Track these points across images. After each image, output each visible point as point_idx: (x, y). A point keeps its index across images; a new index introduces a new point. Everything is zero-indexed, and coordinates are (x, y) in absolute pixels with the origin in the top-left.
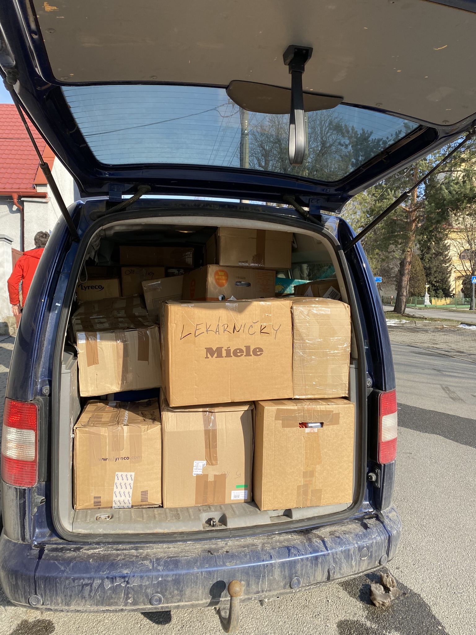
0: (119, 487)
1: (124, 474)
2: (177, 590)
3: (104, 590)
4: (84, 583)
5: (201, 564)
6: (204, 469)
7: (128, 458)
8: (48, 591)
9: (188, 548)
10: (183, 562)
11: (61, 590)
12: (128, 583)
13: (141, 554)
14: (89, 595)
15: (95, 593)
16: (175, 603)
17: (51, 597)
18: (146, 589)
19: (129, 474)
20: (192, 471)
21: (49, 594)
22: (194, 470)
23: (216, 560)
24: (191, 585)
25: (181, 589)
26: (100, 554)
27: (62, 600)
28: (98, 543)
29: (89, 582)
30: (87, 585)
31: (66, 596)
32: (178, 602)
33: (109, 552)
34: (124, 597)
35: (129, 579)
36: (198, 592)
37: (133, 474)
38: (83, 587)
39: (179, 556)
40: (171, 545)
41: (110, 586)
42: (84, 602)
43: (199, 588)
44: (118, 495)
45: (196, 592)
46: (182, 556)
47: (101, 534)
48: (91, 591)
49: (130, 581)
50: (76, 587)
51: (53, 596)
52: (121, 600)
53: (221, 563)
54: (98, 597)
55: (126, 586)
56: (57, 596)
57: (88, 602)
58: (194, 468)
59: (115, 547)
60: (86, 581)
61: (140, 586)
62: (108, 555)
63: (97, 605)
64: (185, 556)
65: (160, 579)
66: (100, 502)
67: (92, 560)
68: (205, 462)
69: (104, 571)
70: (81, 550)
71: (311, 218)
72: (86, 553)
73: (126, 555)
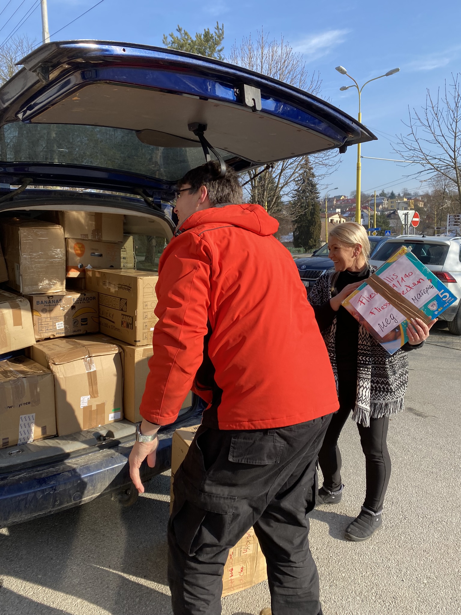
0: (23, 427)
1: (27, 416)
2: (91, 486)
3: (37, 500)
4: (20, 499)
5: (105, 465)
6: (89, 402)
7: (29, 403)
9: (91, 458)
10: (92, 466)
12: (55, 490)
13: (59, 469)
14: (25, 507)
15: (29, 505)
16: (90, 496)
18: (69, 491)
19: (31, 415)
20: (80, 405)
22: (81, 404)
23: (115, 460)
24: (101, 480)
25: (94, 485)
26: (26, 477)
28: (20, 470)
29: (24, 497)
30: (22, 500)
31: (5, 513)
32: (92, 495)
33: (32, 474)
34: (53, 501)
36: (105, 484)
37: (34, 414)
38: (19, 502)
39: (88, 464)
40: (78, 459)
41: (41, 496)
42: (20, 514)
43: (106, 481)
44: (23, 433)
45: (104, 485)
46: (90, 463)
47: (20, 464)
48: (26, 504)
49: (56, 488)
50: (14, 504)
52: (51, 504)
53: (119, 461)
54: (32, 507)
55: (54, 492)
57: (24, 513)
58: (81, 402)
59: (35, 470)
60: (22, 497)
61: (65, 490)
62: (33, 476)
63: (31, 513)
65: (79, 482)
66: (8, 442)
67: (21, 482)
68: (89, 396)
69: (34, 487)
70: (8, 478)
71: (155, 206)
72: (13, 479)
73: (47, 473)
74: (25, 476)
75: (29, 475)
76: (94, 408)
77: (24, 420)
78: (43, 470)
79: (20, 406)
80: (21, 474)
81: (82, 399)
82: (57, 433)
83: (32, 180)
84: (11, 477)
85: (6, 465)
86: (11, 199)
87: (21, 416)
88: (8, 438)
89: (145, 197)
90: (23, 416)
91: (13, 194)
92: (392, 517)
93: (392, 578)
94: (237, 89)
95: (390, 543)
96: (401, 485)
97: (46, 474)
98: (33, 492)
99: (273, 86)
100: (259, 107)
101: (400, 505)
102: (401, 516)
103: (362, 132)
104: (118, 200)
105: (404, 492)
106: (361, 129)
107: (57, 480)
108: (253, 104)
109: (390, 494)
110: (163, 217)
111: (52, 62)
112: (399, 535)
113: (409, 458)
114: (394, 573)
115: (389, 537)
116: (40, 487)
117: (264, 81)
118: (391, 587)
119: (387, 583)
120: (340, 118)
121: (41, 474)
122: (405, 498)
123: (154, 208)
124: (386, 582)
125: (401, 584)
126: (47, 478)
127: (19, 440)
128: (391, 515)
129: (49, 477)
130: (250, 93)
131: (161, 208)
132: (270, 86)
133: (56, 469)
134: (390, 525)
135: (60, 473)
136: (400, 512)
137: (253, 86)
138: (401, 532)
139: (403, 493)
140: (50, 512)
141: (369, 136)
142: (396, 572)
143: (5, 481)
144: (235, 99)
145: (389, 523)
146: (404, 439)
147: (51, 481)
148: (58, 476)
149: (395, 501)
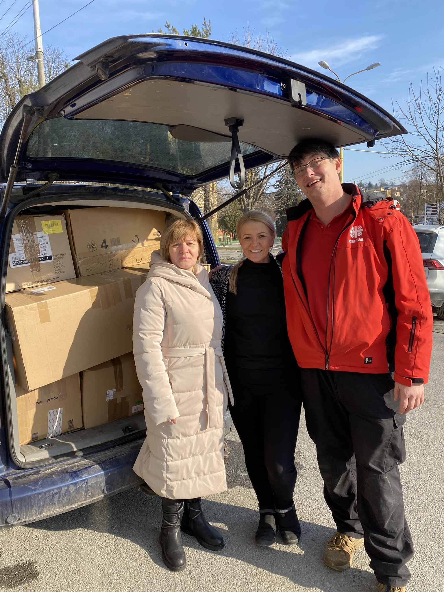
0: (52, 421)
1: (55, 410)
2: (121, 478)
3: (70, 493)
4: (54, 493)
6: (114, 395)
7: (57, 398)
8: (24, 508)
9: (119, 450)
10: (122, 459)
11: (35, 504)
12: (87, 483)
14: (59, 500)
15: (63, 498)
16: (119, 488)
17: (26, 512)
18: (100, 483)
20: (106, 398)
21: (25, 510)
25: (123, 477)
27: (36, 511)
28: (51, 464)
29: (58, 491)
30: (56, 494)
31: (39, 507)
33: (63, 467)
34: (85, 494)
35: (87, 481)
37: (62, 408)
38: (53, 496)
39: (116, 456)
40: (107, 452)
41: (74, 489)
42: (54, 507)
46: (119, 456)
48: (59, 498)
49: (88, 481)
50: (48, 498)
51: (29, 510)
52: (83, 497)
54: (65, 500)
55: (86, 485)
56: (31, 510)
57: (57, 507)
58: (107, 396)
60: (56, 491)
61: (96, 483)
62: (65, 470)
63: (64, 507)
64: (121, 455)
65: (109, 474)
66: (38, 437)
67: (54, 476)
68: (115, 390)
69: (67, 480)
70: (40, 472)
71: (175, 200)
72: (45, 473)
73: (78, 466)
74: (57, 469)
75: (61, 468)
76: (119, 401)
77: (52, 414)
78: (73, 463)
79: (48, 401)
80: (53, 468)
81: (108, 392)
82: (83, 426)
83: (58, 175)
84: (43, 471)
85: (37, 458)
86: (38, 195)
87: (49, 411)
88: (37, 433)
89: (165, 191)
90: (51, 411)
91: (40, 190)
92: (409, 501)
93: (418, 562)
94: (283, 84)
95: (411, 527)
96: (414, 468)
97: (77, 468)
98: (66, 486)
99: (318, 80)
100: (304, 103)
101: (416, 489)
102: (418, 500)
103: (394, 126)
104: (140, 194)
105: (418, 477)
106: (393, 123)
107: (89, 473)
108: (299, 99)
109: (405, 478)
110: (181, 210)
111: (113, 57)
112: (419, 519)
113: (417, 442)
114: (420, 558)
115: (410, 522)
116: (73, 480)
117: (309, 75)
118: (418, 572)
119: (414, 567)
120: (376, 112)
121: (73, 467)
122: (420, 482)
123: (173, 202)
124: (412, 567)
125: (428, 568)
126: (79, 471)
127: (48, 435)
128: (408, 500)
129: (81, 470)
130: (297, 88)
131: (179, 202)
132: (315, 80)
133: (87, 462)
134: (408, 509)
135: (91, 466)
136: (417, 496)
137: (300, 81)
138: (420, 516)
139: (416, 477)
140: (82, 504)
141: (400, 130)
142: (421, 557)
143: (38, 476)
144: (282, 94)
145: (408, 507)
146: (409, 423)
147: (83, 475)
148: (89, 469)
149: (410, 485)
